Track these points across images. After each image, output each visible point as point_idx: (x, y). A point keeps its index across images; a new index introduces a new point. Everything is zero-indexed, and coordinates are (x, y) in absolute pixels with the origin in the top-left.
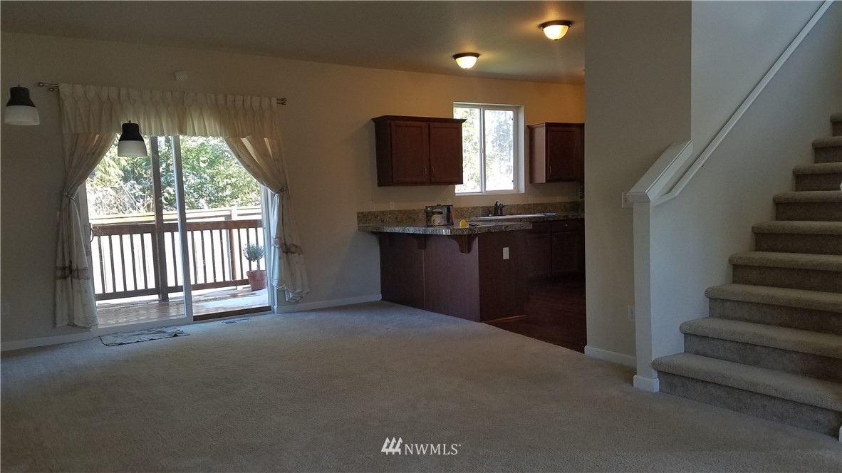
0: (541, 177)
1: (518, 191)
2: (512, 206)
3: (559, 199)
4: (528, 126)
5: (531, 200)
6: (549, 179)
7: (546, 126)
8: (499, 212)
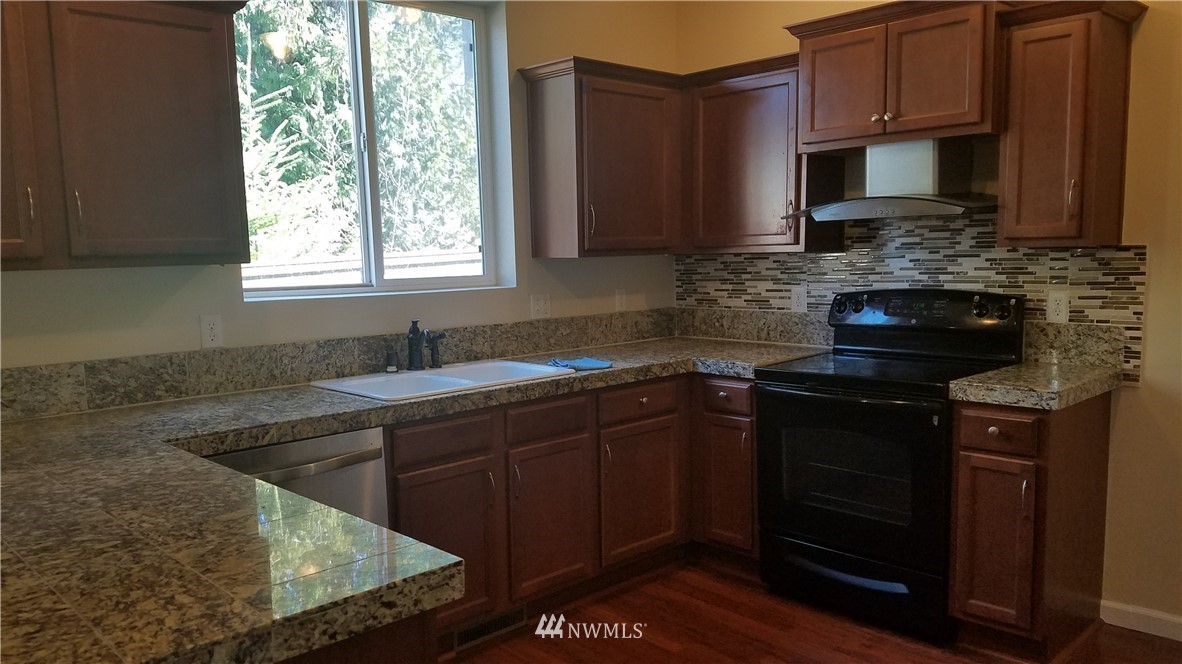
0: (565, 241)
1: (498, 280)
2: (476, 332)
3: (619, 303)
4: (521, 72)
5: (537, 310)
6: (590, 248)
7: (577, 69)
8: (426, 352)
